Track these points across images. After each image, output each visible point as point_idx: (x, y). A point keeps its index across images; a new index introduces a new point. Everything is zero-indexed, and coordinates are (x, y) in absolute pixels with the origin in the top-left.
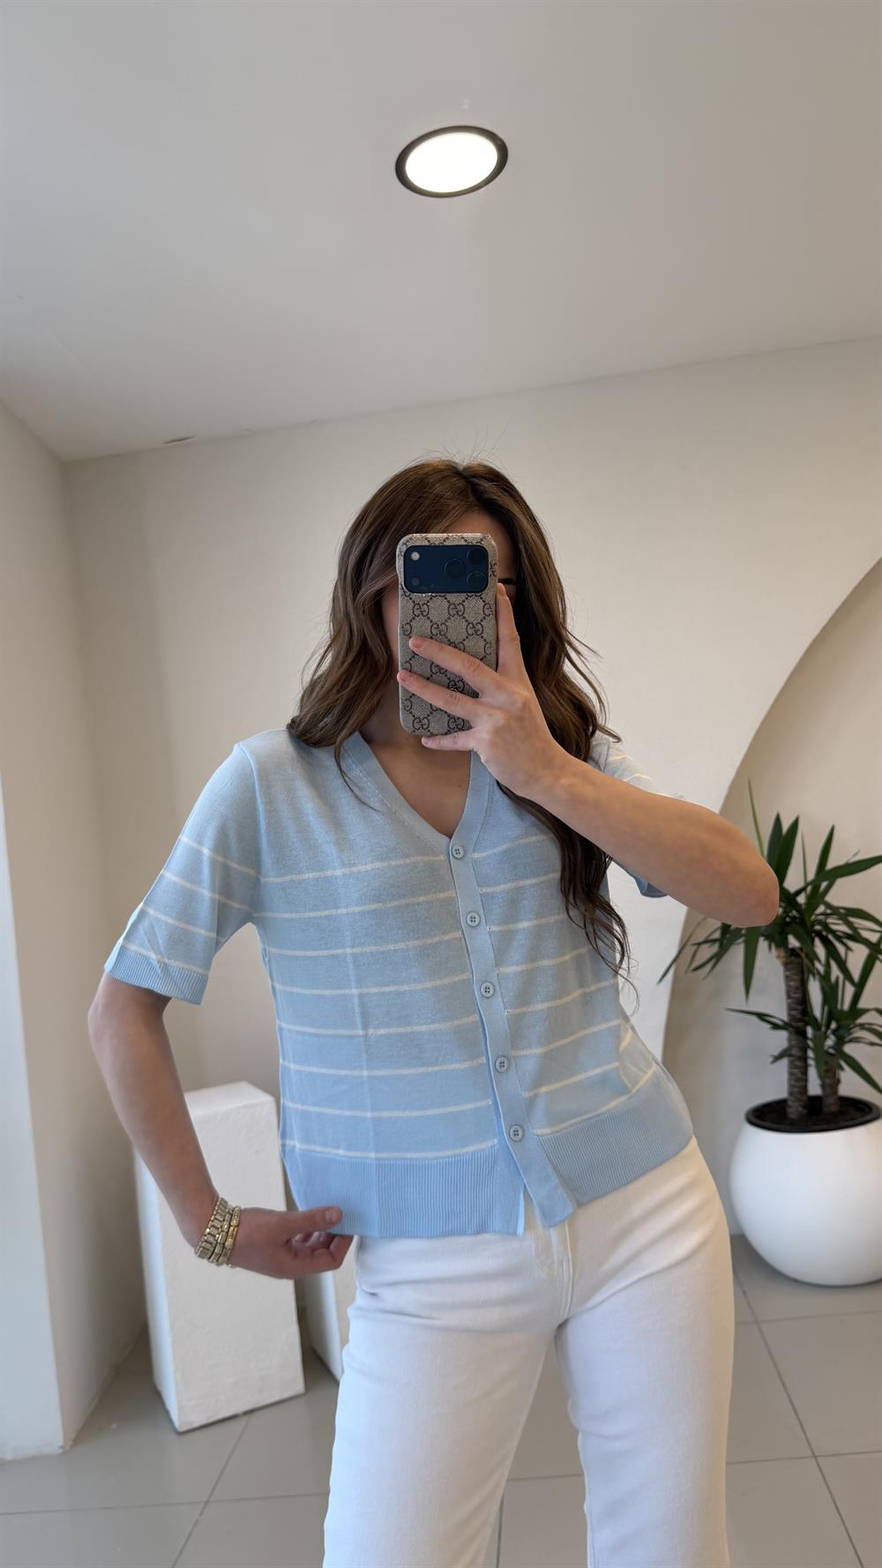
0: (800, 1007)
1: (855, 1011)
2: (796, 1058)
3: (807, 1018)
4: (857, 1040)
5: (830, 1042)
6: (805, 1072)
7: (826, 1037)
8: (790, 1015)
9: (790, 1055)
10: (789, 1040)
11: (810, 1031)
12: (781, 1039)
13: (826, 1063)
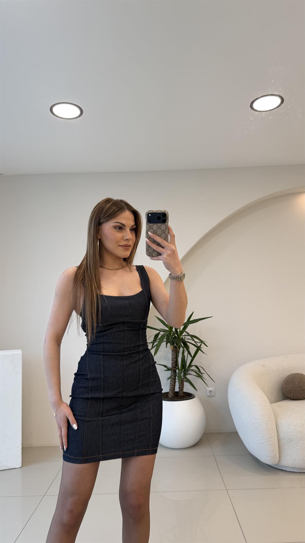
0: (175, 364)
1: (190, 365)
2: (173, 380)
3: (177, 368)
4: (190, 374)
5: (182, 375)
6: (175, 384)
7: (182, 373)
8: (172, 366)
9: (172, 378)
10: (171, 373)
11: (177, 371)
12: (169, 373)
13: (181, 380)
